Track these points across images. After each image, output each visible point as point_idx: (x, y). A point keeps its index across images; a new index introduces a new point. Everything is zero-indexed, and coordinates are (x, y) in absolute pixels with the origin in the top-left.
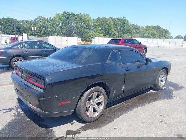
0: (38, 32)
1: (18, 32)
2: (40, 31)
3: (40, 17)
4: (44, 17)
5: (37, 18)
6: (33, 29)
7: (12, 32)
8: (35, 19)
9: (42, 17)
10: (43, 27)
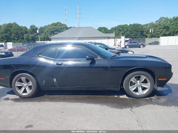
0: (158, 34)
1: (141, 35)
2: (160, 33)
3: (161, 19)
4: (167, 18)
5: (158, 20)
6: (150, 32)
7: (136, 36)
8: (157, 21)
9: (164, 18)
10: (164, 28)
